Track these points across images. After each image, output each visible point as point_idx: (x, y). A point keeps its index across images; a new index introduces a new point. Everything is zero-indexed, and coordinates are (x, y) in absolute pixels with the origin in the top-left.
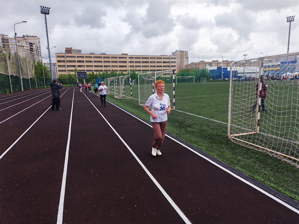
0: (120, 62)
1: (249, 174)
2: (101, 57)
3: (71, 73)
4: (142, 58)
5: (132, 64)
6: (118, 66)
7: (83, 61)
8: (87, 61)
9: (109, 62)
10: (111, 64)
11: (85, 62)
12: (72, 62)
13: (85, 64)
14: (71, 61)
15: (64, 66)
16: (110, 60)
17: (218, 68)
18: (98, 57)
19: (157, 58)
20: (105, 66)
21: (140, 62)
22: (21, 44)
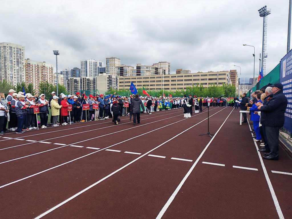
0: (165, 81)
5: (174, 83)
6: (163, 85)
10: (156, 83)
19: (202, 75)
20: (151, 85)
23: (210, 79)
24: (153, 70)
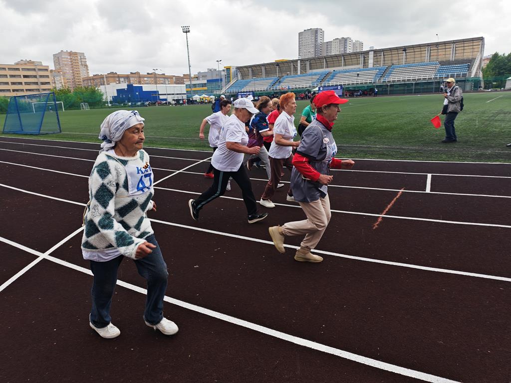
23: (25, 76)
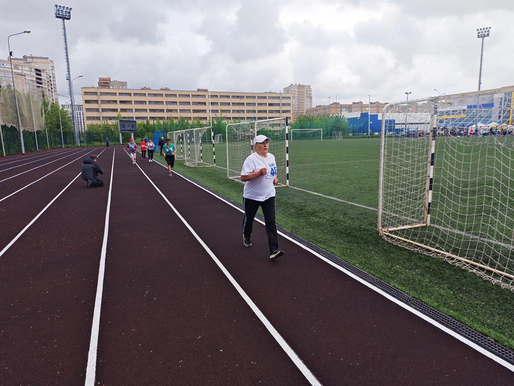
0: (194, 103)
1: (413, 295)
2: (161, 95)
3: (110, 122)
4: (233, 97)
5: (215, 108)
6: (192, 111)
7: (130, 102)
8: (136, 102)
9: (175, 103)
10: (178, 107)
11: (133, 102)
12: (111, 102)
13: (134, 106)
14: (109, 102)
15: (96, 111)
16: (178, 99)
17: (362, 114)
18: (155, 95)
19: (259, 97)
20: (169, 111)
21: (229, 104)
22: (20, 71)
24: (32, 73)
